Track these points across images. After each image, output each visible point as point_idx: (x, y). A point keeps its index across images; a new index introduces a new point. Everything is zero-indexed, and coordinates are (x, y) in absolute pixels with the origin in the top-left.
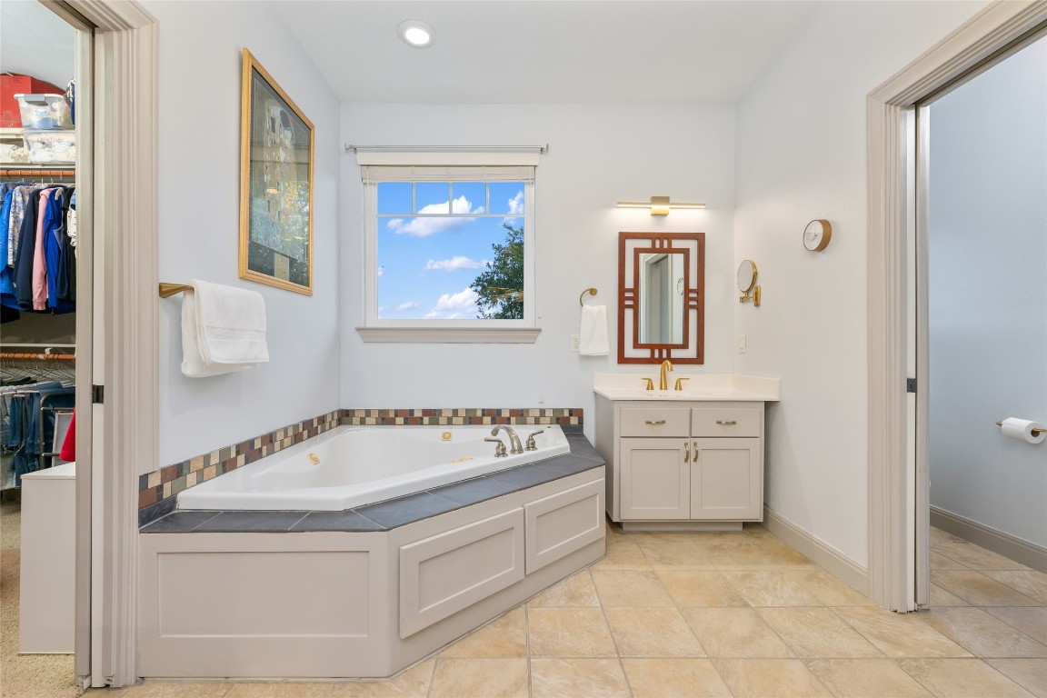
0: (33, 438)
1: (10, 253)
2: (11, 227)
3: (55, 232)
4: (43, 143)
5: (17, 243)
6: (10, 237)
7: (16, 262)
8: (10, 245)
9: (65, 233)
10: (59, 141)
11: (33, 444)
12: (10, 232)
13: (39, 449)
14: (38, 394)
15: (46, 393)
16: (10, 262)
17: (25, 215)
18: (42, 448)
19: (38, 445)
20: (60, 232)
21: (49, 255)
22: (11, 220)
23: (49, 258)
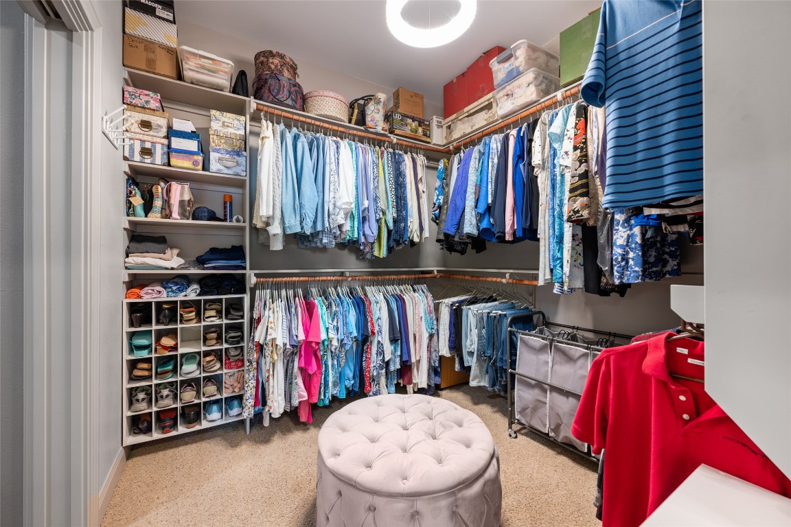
0: (502, 354)
1: (490, 193)
2: (490, 170)
3: (521, 166)
4: (507, 95)
5: (493, 185)
6: (490, 180)
7: (494, 201)
8: (490, 187)
9: (530, 164)
10: (519, 87)
11: (502, 359)
12: (490, 175)
13: (506, 365)
14: (505, 315)
15: (511, 314)
16: (490, 201)
17: (499, 159)
18: (508, 364)
19: (506, 361)
20: (524, 165)
21: (517, 189)
22: (490, 164)
23: (517, 192)
